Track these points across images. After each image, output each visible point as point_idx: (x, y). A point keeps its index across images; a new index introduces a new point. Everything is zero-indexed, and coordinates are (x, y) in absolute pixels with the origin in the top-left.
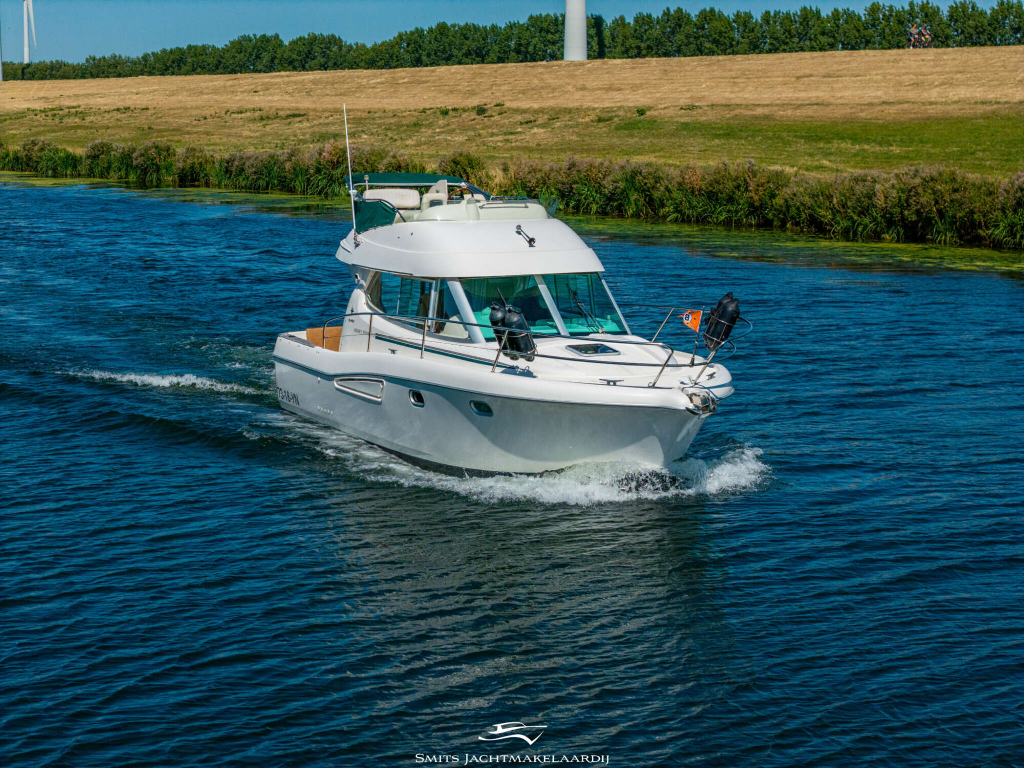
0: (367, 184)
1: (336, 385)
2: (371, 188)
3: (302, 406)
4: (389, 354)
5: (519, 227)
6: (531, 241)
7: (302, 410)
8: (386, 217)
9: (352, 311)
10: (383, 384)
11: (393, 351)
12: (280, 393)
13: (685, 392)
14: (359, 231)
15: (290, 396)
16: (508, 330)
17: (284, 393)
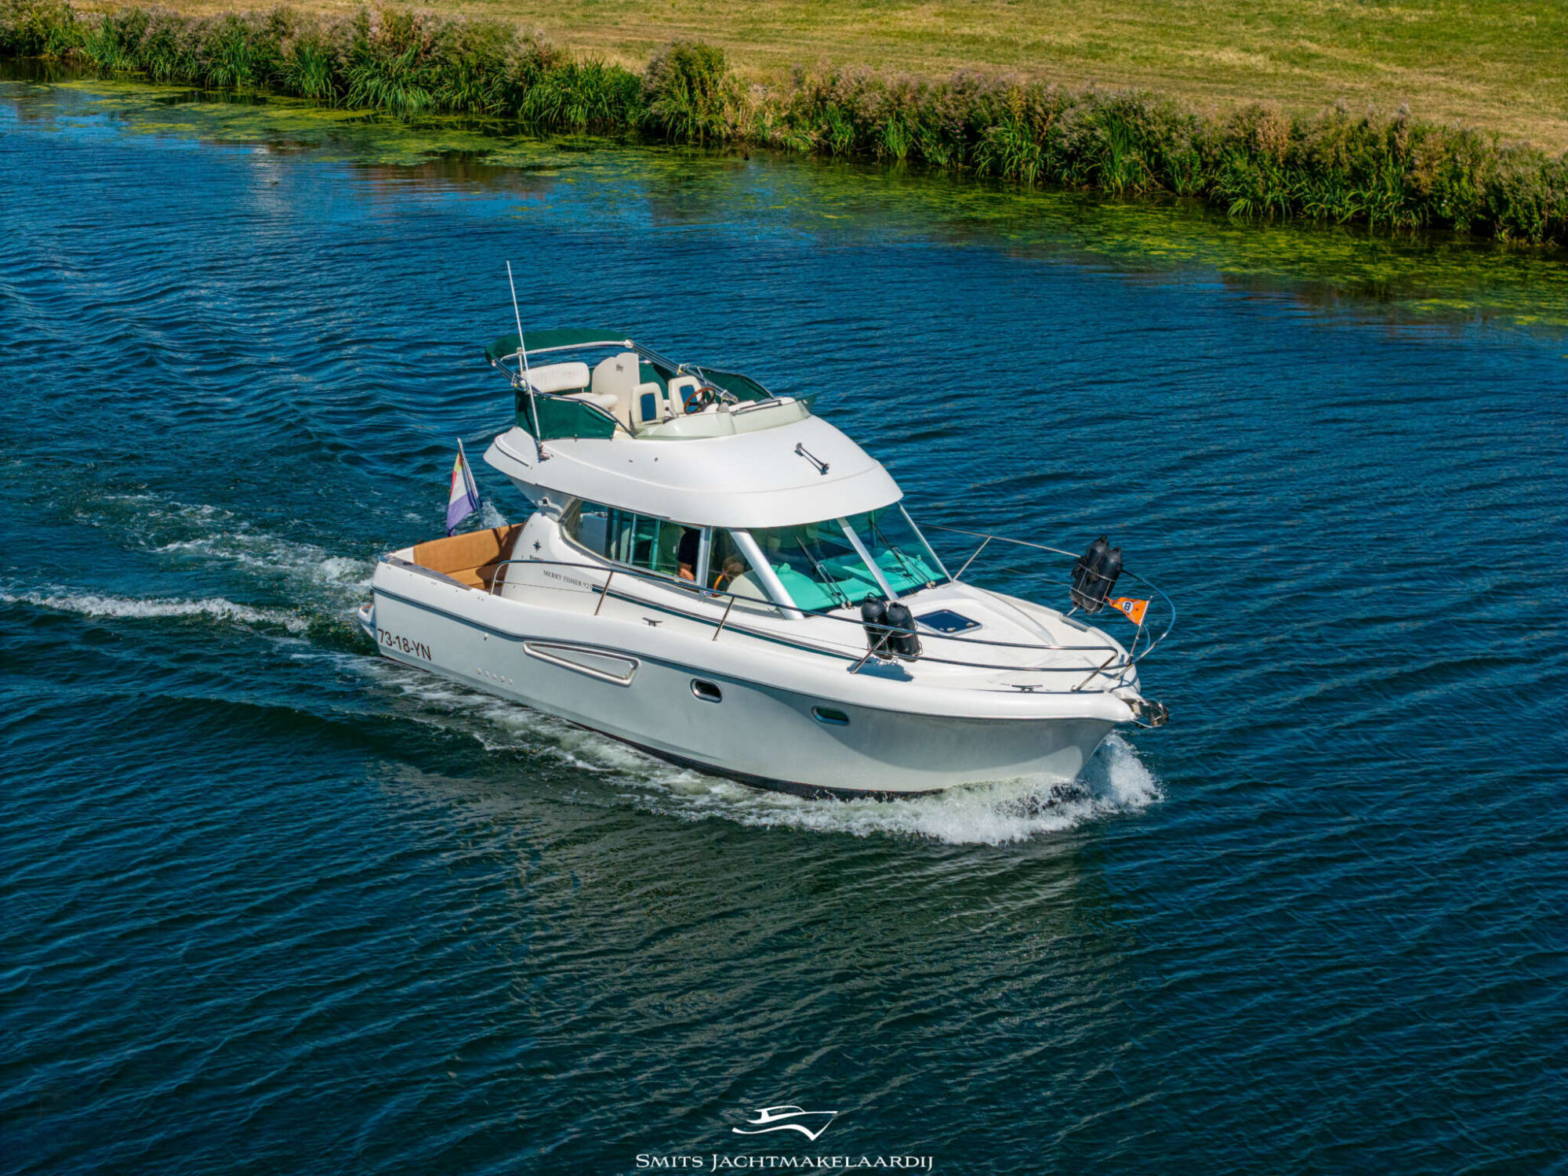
0: (522, 352)
1: (528, 650)
2: (535, 361)
3: (435, 660)
4: (646, 625)
5: (799, 445)
6: (824, 469)
7: (437, 667)
8: (596, 427)
9: (537, 546)
10: (636, 664)
11: (653, 623)
12: (386, 637)
13: (1118, 695)
14: (543, 438)
15: (411, 645)
16: (891, 629)
17: (393, 639)
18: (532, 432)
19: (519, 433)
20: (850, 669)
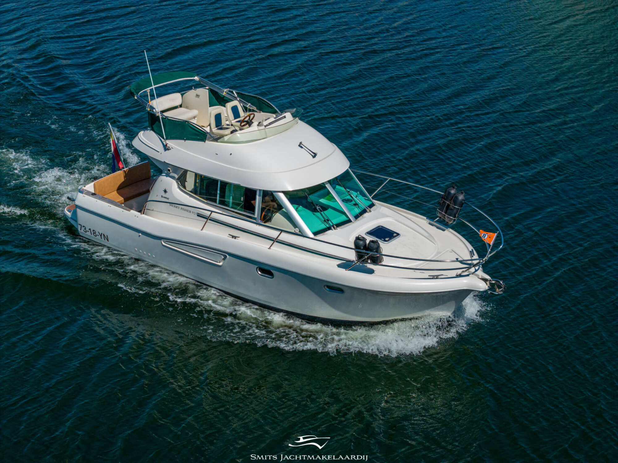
1: (165, 244)
3: (111, 242)
4: (230, 238)
5: (301, 143)
6: (315, 155)
8: (198, 135)
9: (165, 191)
10: (225, 257)
11: (233, 237)
12: (83, 228)
13: (478, 276)
14: (167, 139)
15: (97, 233)
16: (371, 253)
17: (87, 229)
18: (160, 134)
19: (151, 134)
20: (339, 266)
